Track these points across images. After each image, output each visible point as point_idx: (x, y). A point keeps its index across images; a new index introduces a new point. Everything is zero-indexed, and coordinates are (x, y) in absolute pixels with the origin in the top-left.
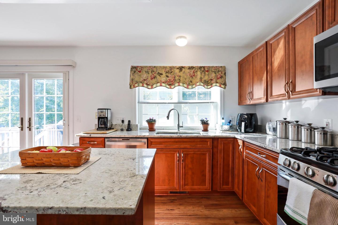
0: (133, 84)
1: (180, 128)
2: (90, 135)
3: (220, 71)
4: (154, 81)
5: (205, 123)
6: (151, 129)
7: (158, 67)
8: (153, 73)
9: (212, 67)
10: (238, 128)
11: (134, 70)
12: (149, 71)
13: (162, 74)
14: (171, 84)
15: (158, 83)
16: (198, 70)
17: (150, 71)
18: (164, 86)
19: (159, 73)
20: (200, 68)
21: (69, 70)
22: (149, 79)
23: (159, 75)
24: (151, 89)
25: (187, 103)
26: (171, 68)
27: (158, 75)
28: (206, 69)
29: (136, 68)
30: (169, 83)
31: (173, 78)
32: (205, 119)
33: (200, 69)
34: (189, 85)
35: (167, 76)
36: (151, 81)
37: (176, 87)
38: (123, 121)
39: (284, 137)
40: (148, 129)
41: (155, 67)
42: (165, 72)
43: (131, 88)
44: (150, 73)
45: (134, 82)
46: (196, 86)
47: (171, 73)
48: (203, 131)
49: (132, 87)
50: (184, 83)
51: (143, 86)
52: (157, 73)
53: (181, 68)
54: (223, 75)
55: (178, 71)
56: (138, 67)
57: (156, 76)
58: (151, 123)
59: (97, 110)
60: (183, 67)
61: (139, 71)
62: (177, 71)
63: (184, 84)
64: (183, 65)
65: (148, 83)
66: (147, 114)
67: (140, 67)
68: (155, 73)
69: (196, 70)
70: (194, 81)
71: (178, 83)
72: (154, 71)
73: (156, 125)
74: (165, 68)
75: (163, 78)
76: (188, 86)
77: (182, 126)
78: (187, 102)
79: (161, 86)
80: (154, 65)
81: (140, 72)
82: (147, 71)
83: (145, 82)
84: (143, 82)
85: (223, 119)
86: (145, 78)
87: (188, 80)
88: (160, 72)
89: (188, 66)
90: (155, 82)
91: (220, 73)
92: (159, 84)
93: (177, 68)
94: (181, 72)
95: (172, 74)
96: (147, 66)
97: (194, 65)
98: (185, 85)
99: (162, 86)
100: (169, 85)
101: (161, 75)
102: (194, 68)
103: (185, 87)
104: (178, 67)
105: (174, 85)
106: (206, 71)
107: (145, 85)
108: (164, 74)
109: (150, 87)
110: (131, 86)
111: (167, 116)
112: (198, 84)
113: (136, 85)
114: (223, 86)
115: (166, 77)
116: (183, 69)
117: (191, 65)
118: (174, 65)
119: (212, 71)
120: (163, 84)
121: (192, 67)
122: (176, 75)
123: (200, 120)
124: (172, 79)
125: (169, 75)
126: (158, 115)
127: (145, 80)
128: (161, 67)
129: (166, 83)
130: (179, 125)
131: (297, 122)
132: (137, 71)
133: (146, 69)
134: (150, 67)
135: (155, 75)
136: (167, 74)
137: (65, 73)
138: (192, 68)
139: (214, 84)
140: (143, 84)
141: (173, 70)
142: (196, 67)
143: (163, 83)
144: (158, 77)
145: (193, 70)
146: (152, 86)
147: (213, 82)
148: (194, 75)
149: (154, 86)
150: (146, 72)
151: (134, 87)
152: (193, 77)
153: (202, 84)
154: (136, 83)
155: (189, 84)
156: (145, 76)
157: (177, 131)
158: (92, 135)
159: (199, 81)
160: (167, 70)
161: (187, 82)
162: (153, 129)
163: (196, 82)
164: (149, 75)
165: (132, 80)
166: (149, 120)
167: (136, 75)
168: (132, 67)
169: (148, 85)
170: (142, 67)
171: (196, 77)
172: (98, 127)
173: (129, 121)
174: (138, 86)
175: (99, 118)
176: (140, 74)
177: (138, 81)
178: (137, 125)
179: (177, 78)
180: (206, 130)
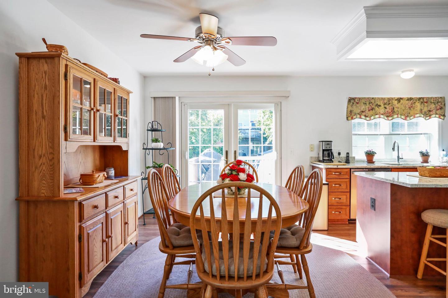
0: (350, 115)
1: (400, 160)
2: (337, 166)
3: (440, 102)
4: (371, 112)
5: (425, 155)
6: (370, 161)
7: (376, 99)
8: (371, 104)
9: (431, 98)
11: (352, 101)
12: (367, 102)
13: (380, 106)
15: (376, 115)
16: (416, 101)
17: (368, 103)
18: (382, 118)
19: (377, 104)
20: (420, 99)
21: (281, 101)
22: (367, 110)
23: (378, 107)
24: (370, 120)
26: (390, 99)
27: (376, 107)
28: (425, 100)
29: (354, 99)
30: (387, 115)
31: (392, 110)
32: (425, 151)
33: (419, 100)
34: (407, 116)
35: (385, 108)
36: (368, 113)
37: (394, 118)
38: (339, 154)
40: (367, 162)
41: (373, 98)
42: (383, 103)
43: (349, 120)
44: (368, 104)
45: (353, 114)
46: (415, 117)
47: (389, 104)
48: (422, 162)
49: (350, 118)
50: (402, 114)
51: (360, 118)
52: (375, 104)
53: (399, 100)
54: (442, 106)
55: (396, 102)
56: (356, 98)
57: (374, 108)
58: (370, 155)
60: (401, 99)
61: (357, 103)
63: (402, 115)
64: (402, 97)
65: (367, 115)
67: (358, 98)
68: (372, 105)
69: (414, 101)
70: (412, 112)
71: (397, 114)
72: (372, 103)
73: (375, 158)
74: (383, 99)
75: (382, 110)
76: (405, 118)
77: (401, 157)
79: (380, 117)
81: (358, 103)
82: (365, 103)
83: (364, 114)
84: (360, 114)
85: (443, 151)
86: (364, 110)
87: (406, 112)
88: (379, 104)
89: (407, 97)
90: (373, 114)
91: (439, 104)
92: (377, 116)
93: (396, 100)
94: (399, 104)
95: (390, 105)
96: (365, 98)
97: (413, 96)
98: (403, 117)
100: (387, 116)
102: (413, 99)
103: (402, 119)
104: (396, 99)
105: (391, 117)
106: (425, 102)
107: (363, 117)
108: (383, 106)
109: (368, 119)
110: (347, 118)
111: (393, 148)
112: (418, 115)
113: (355, 117)
114: (442, 117)
115: (384, 108)
116: (401, 100)
117: (409, 97)
118: (393, 96)
119: (431, 102)
120: (382, 116)
121: (411, 98)
122: (395, 107)
123: (420, 152)
124: (390, 111)
125: (387, 107)
127: (363, 112)
128: (379, 98)
129: (385, 115)
130: (398, 157)
132: (355, 103)
133: (363, 101)
134: (368, 98)
135: (373, 106)
136: (386, 106)
137: (276, 104)
138: (411, 99)
139: (434, 116)
140: (360, 116)
141: (391, 102)
142: (415, 98)
143: (382, 114)
144: (376, 108)
145: (411, 101)
146: (370, 118)
147: (431, 113)
148: (412, 107)
149: (372, 118)
150: (364, 103)
151: (352, 118)
152: (411, 108)
153: (422, 116)
156: (363, 107)
157: (397, 163)
158: (339, 166)
159: (419, 112)
160: (385, 101)
161: (406, 113)
162: (372, 161)
163: (414, 113)
164: (367, 107)
165: (351, 111)
166: (367, 152)
167: (354, 107)
168: (350, 98)
169: (366, 116)
170: (360, 99)
171: (414, 108)
172: (321, 159)
173: (348, 153)
174: (356, 118)
175: (324, 150)
176: (358, 105)
177: (356, 113)
178: (354, 158)
179: (396, 110)
180: (425, 161)
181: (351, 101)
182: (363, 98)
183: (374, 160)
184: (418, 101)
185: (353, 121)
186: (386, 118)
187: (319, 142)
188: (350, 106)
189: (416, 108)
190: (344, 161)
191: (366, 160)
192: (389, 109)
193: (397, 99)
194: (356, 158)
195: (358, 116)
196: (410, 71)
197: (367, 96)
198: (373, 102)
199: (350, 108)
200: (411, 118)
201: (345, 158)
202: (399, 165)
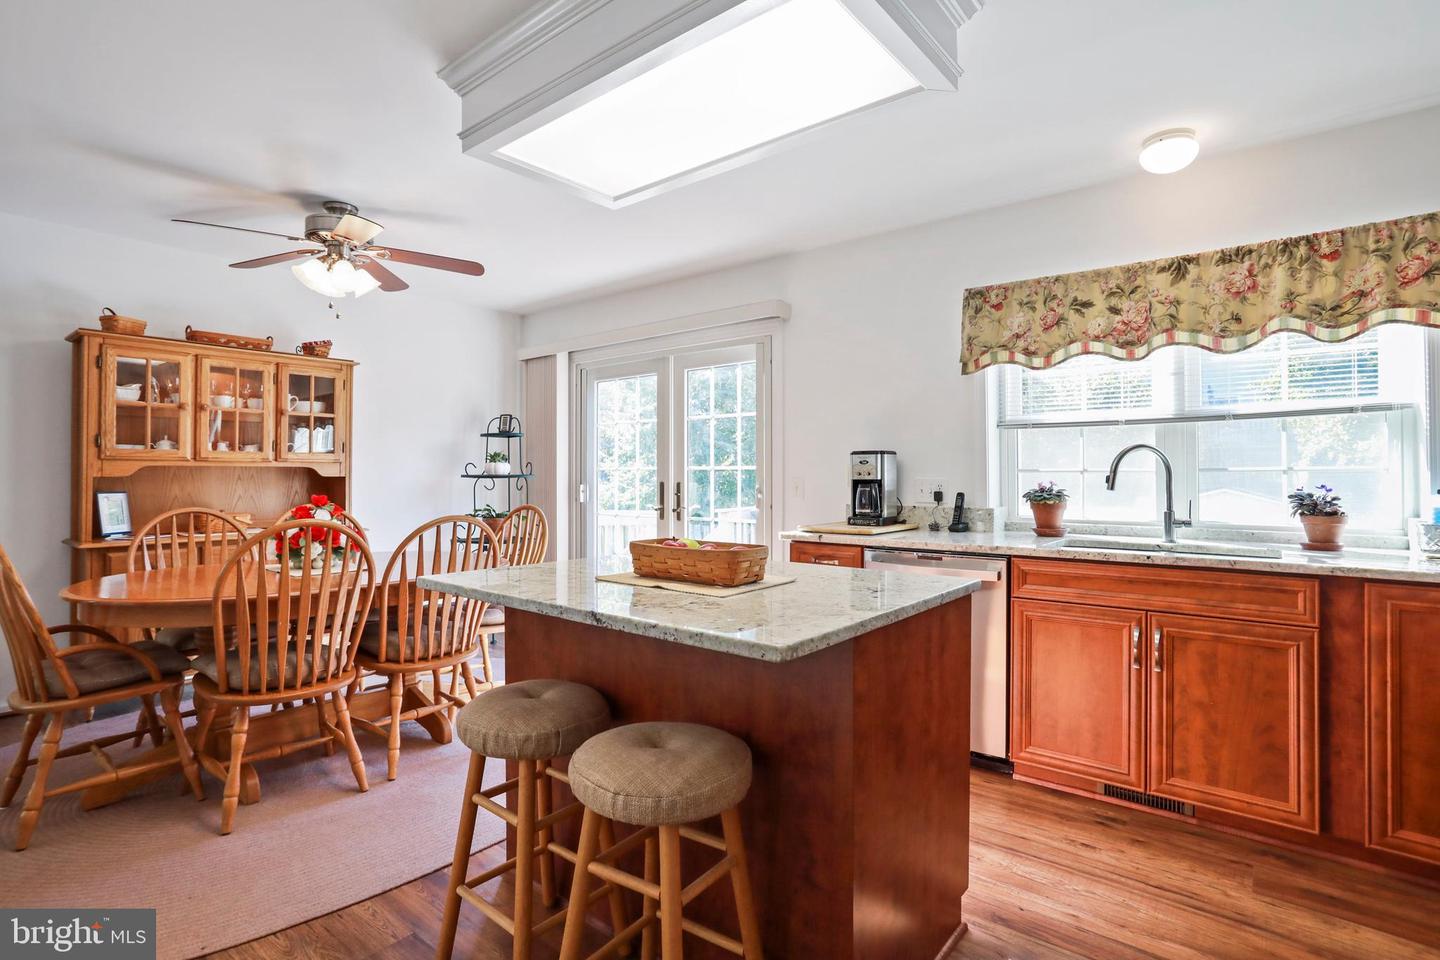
0: (970, 356)
1: (1177, 529)
2: (820, 537)
3: (1424, 241)
4: (1056, 334)
5: (1319, 511)
6: (1046, 528)
7: (1073, 278)
8: (1054, 304)
11: (978, 301)
12: (1035, 298)
13: (1088, 304)
14: (1130, 341)
15: (1072, 342)
16: (1274, 260)
17: (1040, 299)
18: (1097, 353)
19: (1075, 300)
20: (1288, 246)
21: (772, 335)
22: (1037, 328)
23: (1078, 311)
24: (1044, 368)
25: (1222, 417)
26: (1131, 273)
27: (1072, 311)
28: (1324, 244)
29: (982, 295)
30: (1123, 339)
31: (1145, 316)
32: (1318, 494)
33: (1284, 251)
34: (1224, 333)
35: (1115, 311)
36: (1044, 337)
37: (1154, 350)
38: (938, 497)
40: (1034, 530)
41: (1057, 279)
42: (1103, 292)
43: (967, 374)
44: (1039, 306)
45: (977, 350)
46: (1264, 335)
47: (1133, 292)
48: (1308, 547)
49: (971, 367)
50: (1199, 327)
51: (1012, 361)
52: (1069, 300)
53: (1179, 268)
55: (1165, 278)
56: (989, 289)
57: (1066, 316)
58: (1045, 503)
59: (849, 456)
60: (1189, 260)
61: (993, 306)
62: (1161, 282)
63: (1199, 331)
64: (1192, 252)
65: (1032, 349)
66: (1037, 471)
67: (999, 287)
68: (1058, 305)
69: (1263, 262)
70: (1251, 315)
71: (1167, 330)
72: (1055, 297)
73: (1067, 516)
74: (1101, 275)
75: (1097, 320)
76: (1217, 343)
77: (1185, 518)
78: (1225, 413)
79: (1087, 352)
80: (1053, 273)
81: (998, 307)
82: (1025, 300)
83: (1021, 344)
84: (1010, 345)
86: (1021, 329)
87: (1216, 316)
88: (1082, 297)
89: (1219, 249)
90: (1061, 342)
91: (1418, 251)
92: (1076, 348)
93: (1162, 270)
94: (1183, 284)
95: (1137, 296)
96: (1025, 282)
97: (1252, 241)
98: (1205, 339)
99: (1092, 353)
100: (1124, 345)
101: (1084, 310)
102: (1250, 252)
103: (1203, 347)
104: (1162, 264)
105: (1147, 341)
106: (1325, 256)
107: (1019, 357)
108: (1100, 303)
109: (1038, 361)
110: (965, 365)
111: (1108, 478)
112: (1274, 325)
113: (986, 359)
114: (1431, 315)
115: (1107, 312)
116: (1191, 267)
117: (1231, 244)
118: (1146, 259)
119: (1361, 252)
120: (1096, 346)
121: (1238, 249)
122: (1154, 300)
123: (1291, 496)
124: (1140, 320)
125: (1125, 305)
126: (1082, 472)
127: (1018, 336)
128: (1083, 275)
129: (1110, 338)
130: (1169, 514)
132: (987, 307)
133: (1021, 295)
134: (1038, 282)
135: (1060, 310)
136: (1114, 301)
137: (761, 344)
138: (1237, 255)
140: (1012, 354)
141: (1139, 282)
142: (1261, 246)
143: (1097, 338)
144: (1073, 316)
145: (1247, 264)
146: (1048, 357)
147: (1368, 304)
148: (1254, 287)
149: (1059, 355)
150: (1021, 304)
151: (977, 367)
152: (1249, 295)
153: (1298, 324)
154: (983, 353)
155: (1222, 331)
156: (1017, 320)
157: (1161, 541)
159: (1279, 310)
160: (1114, 283)
161: (1214, 321)
162: (1055, 526)
163: (1264, 316)
164: (1035, 316)
165: (970, 341)
166: (1034, 494)
167: (984, 322)
168: (971, 293)
169: (1028, 353)
170: (1006, 289)
171: (1264, 294)
174: (995, 362)
175: (856, 484)
176: (998, 314)
177: (993, 344)
180: (1323, 543)
182: (1021, 285)
183: (1059, 526)
184: (1280, 259)
188: (967, 322)
189: (1270, 292)
191: (1032, 523)
192: (1127, 317)
193: (1170, 267)
194: (991, 513)
195: (1002, 355)
198: (1060, 294)
199: (968, 330)
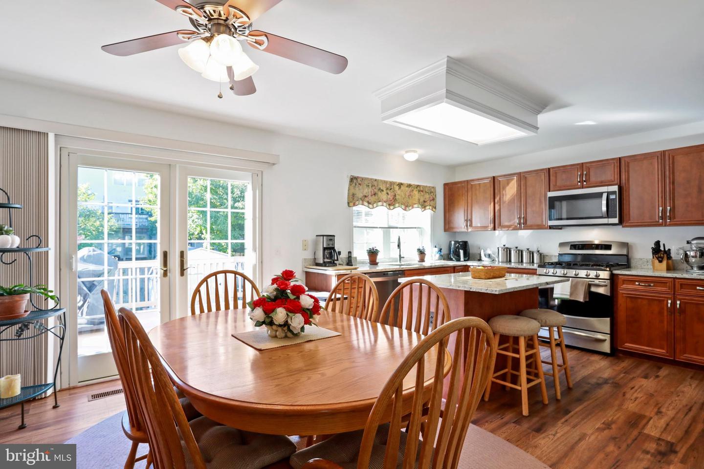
0: (352, 200)
1: (402, 259)
3: (432, 192)
4: (374, 198)
5: (422, 253)
6: (373, 262)
7: (379, 181)
8: (373, 188)
9: (426, 186)
10: (452, 257)
11: (355, 181)
13: (383, 191)
14: (392, 203)
15: (379, 202)
16: (414, 189)
17: (370, 185)
18: (384, 206)
20: (418, 186)
21: (262, 170)
22: (370, 195)
23: (381, 192)
24: (372, 208)
26: (392, 183)
28: (421, 188)
29: (357, 179)
30: (389, 203)
31: (394, 197)
32: (421, 248)
34: (407, 206)
35: (388, 194)
36: (371, 198)
37: (395, 208)
39: (505, 260)
40: (369, 263)
41: (376, 180)
42: (385, 187)
43: (350, 207)
44: (370, 186)
45: (355, 199)
46: (413, 208)
47: (390, 189)
48: (419, 261)
49: (351, 204)
50: (402, 203)
51: (363, 204)
52: (377, 188)
53: (400, 185)
54: (434, 196)
55: (397, 188)
58: (373, 254)
60: (402, 184)
61: (359, 184)
64: (402, 182)
65: (370, 201)
67: (361, 178)
68: (375, 189)
69: (412, 189)
70: (410, 201)
71: (398, 203)
72: (374, 186)
73: (379, 258)
74: (385, 182)
75: (383, 196)
76: (405, 208)
79: (382, 205)
80: (375, 178)
83: (367, 199)
84: (363, 199)
85: (436, 247)
86: (367, 194)
88: (381, 188)
89: (407, 183)
90: (376, 201)
91: (432, 194)
92: (380, 204)
93: (397, 185)
94: (400, 190)
95: (391, 191)
96: (368, 178)
97: (412, 183)
98: (403, 207)
100: (389, 205)
102: (411, 186)
103: (403, 209)
104: (397, 183)
105: (393, 205)
106: (422, 191)
107: (366, 204)
108: (385, 192)
109: (371, 206)
110: (348, 203)
112: (416, 206)
113: (357, 203)
114: (434, 210)
115: (386, 194)
116: (402, 186)
117: (409, 182)
118: (394, 181)
119: (426, 192)
120: (385, 204)
121: (410, 184)
122: (396, 193)
123: (416, 249)
124: (392, 198)
125: (389, 193)
127: (365, 196)
128: (382, 181)
129: (387, 202)
130: (400, 255)
131: (517, 248)
132: (357, 184)
133: (366, 182)
134: (371, 179)
135: (376, 191)
136: (388, 191)
137: (254, 174)
138: (409, 186)
139: (428, 207)
140: (363, 202)
141: (392, 187)
142: (413, 185)
143: (385, 202)
144: (379, 193)
145: (410, 189)
146: (373, 205)
147: (426, 204)
148: (410, 195)
149: (375, 205)
150: (367, 185)
151: (354, 205)
152: (410, 197)
153: (420, 206)
154: (357, 200)
156: (367, 191)
157: (398, 263)
158: (353, 271)
159: (417, 202)
160: (388, 186)
161: (405, 202)
162: (375, 261)
163: (413, 203)
164: (370, 190)
165: (353, 195)
166: (370, 251)
167: (357, 189)
168: (352, 177)
169: (369, 203)
170: (363, 179)
171: (412, 197)
172: (321, 262)
173: (350, 253)
174: (359, 204)
175: (325, 249)
176: (361, 187)
177: (359, 198)
178: (356, 258)
179: (397, 197)
180: (422, 260)
181: (353, 179)
182: (366, 179)
183: (377, 261)
184: (416, 189)
185: (354, 208)
186: (388, 206)
187: (317, 236)
188: (352, 188)
189: (414, 197)
190: (345, 262)
191: (368, 261)
192: (390, 197)
194: (358, 259)
195: (361, 202)
196: (415, 151)
197: (370, 177)
198: (376, 185)
199: (352, 191)
200: (410, 208)
201: (347, 260)
202: (402, 265)
